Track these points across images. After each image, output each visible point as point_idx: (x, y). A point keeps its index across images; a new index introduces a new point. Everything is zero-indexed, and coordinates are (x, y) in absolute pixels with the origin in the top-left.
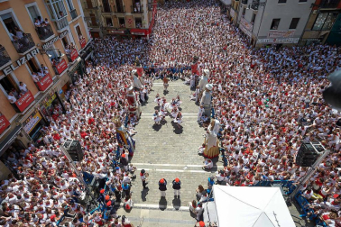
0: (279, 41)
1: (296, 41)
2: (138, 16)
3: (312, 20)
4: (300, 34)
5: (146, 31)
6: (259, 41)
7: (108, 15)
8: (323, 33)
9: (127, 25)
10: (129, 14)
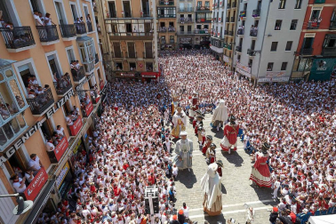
0: (274, 80)
1: (287, 79)
2: (149, 60)
3: (296, 63)
4: (289, 74)
5: (156, 74)
6: (259, 80)
7: (119, 60)
8: (306, 73)
9: (138, 69)
10: (141, 59)
